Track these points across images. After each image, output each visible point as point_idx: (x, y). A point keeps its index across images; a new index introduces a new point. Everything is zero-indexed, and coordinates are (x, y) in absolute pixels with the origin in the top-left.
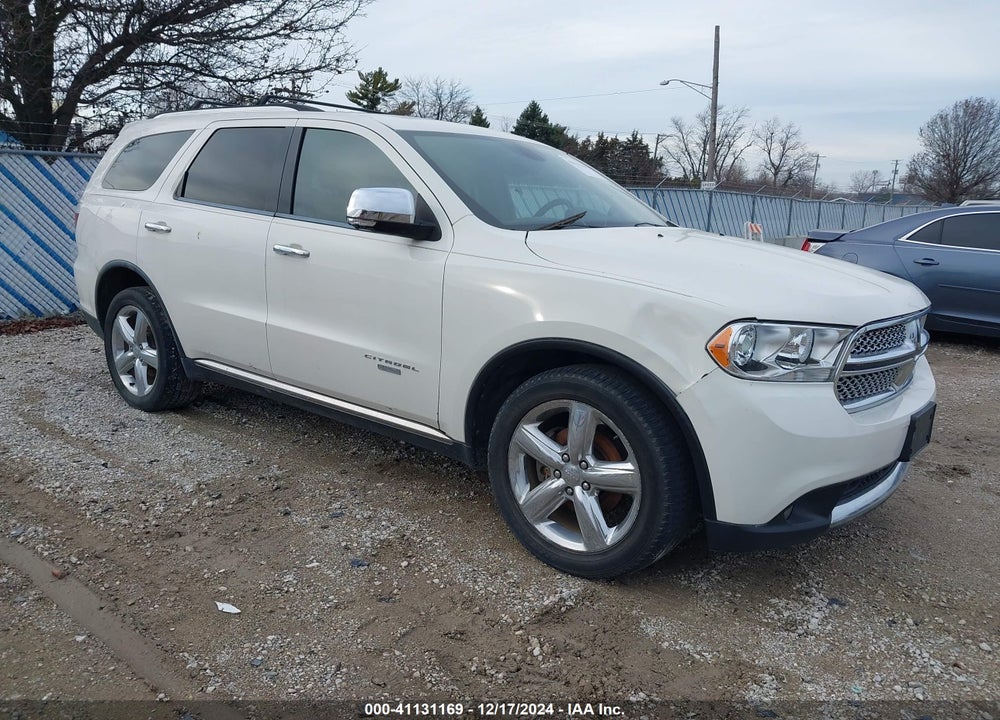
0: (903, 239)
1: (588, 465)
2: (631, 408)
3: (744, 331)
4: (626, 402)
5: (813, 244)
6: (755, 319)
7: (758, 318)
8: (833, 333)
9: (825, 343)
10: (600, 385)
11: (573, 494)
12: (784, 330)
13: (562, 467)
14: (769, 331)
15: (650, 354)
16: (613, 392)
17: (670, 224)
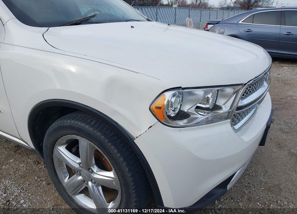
0: (240, 22)
1: (93, 172)
2: (109, 144)
3: (174, 96)
4: (107, 140)
5: (209, 25)
6: (181, 87)
7: (183, 87)
8: (229, 90)
9: (224, 96)
10: (91, 129)
11: (87, 184)
12: (200, 93)
13: (80, 170)
14: (190, 94)
15: (116, 112)
16: (99, 134)
17: (148, 20)
